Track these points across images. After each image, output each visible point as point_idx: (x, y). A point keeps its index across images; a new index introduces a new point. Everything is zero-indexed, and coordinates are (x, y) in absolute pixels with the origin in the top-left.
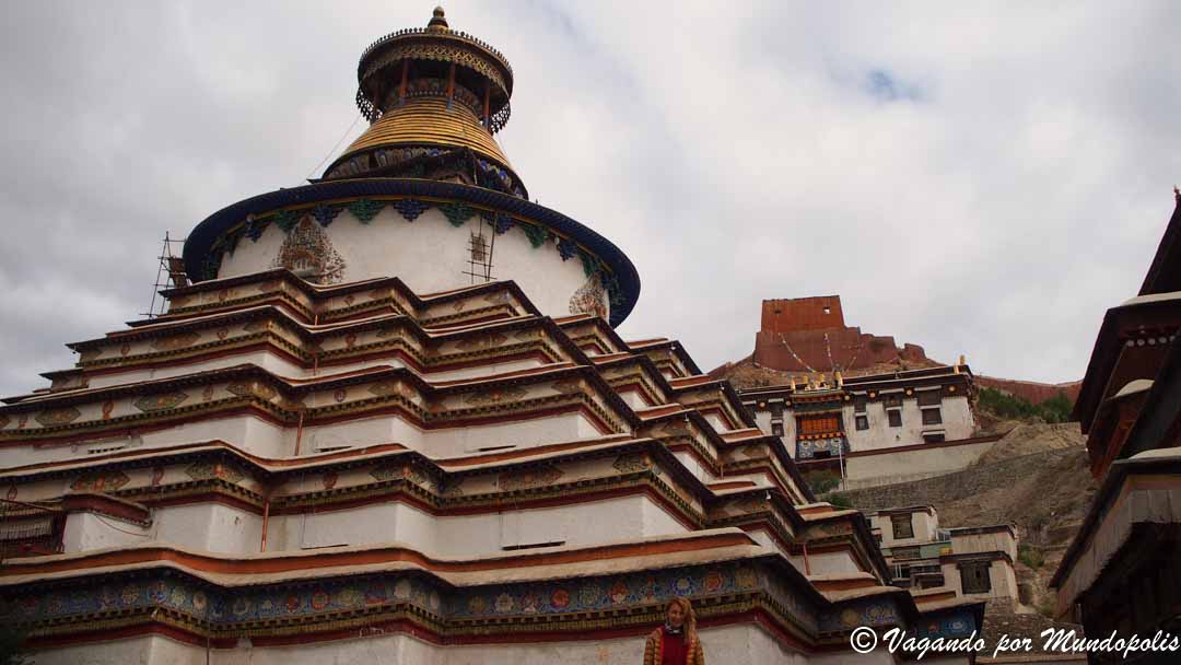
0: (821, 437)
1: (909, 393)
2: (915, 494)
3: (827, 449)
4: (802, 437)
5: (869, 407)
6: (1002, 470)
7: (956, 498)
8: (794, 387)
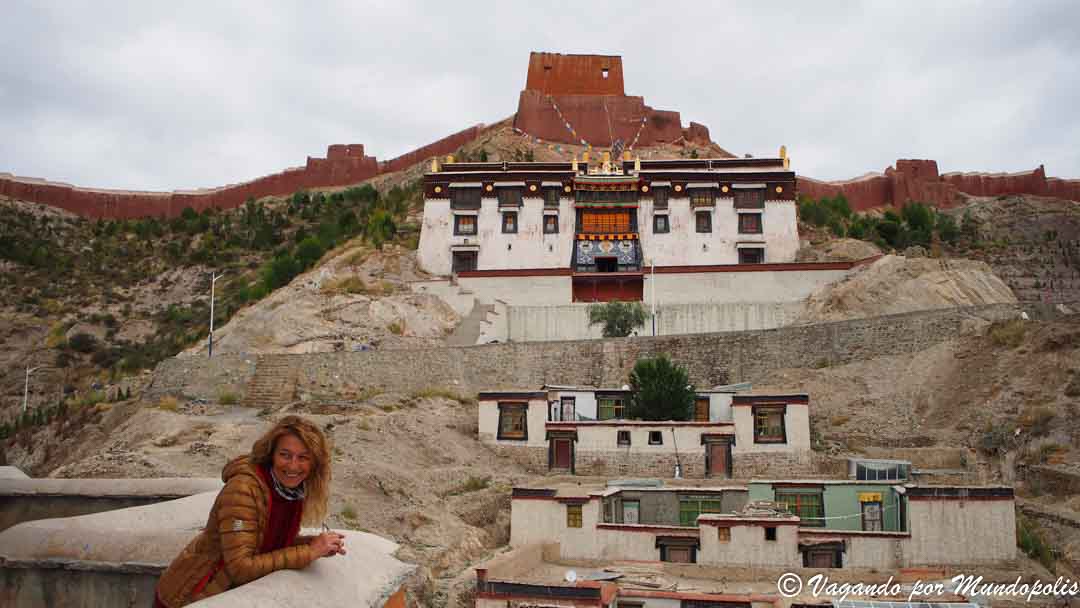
0: (606, 238)
1: (725, 189)
2: (759, 350)
3: (614, 254)
4: (582, 237)
5: (672, 202)
6: (892, 328)
7: (823, 364)
8: (575, 168)
